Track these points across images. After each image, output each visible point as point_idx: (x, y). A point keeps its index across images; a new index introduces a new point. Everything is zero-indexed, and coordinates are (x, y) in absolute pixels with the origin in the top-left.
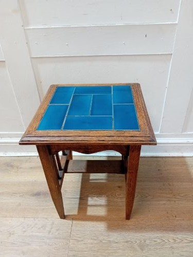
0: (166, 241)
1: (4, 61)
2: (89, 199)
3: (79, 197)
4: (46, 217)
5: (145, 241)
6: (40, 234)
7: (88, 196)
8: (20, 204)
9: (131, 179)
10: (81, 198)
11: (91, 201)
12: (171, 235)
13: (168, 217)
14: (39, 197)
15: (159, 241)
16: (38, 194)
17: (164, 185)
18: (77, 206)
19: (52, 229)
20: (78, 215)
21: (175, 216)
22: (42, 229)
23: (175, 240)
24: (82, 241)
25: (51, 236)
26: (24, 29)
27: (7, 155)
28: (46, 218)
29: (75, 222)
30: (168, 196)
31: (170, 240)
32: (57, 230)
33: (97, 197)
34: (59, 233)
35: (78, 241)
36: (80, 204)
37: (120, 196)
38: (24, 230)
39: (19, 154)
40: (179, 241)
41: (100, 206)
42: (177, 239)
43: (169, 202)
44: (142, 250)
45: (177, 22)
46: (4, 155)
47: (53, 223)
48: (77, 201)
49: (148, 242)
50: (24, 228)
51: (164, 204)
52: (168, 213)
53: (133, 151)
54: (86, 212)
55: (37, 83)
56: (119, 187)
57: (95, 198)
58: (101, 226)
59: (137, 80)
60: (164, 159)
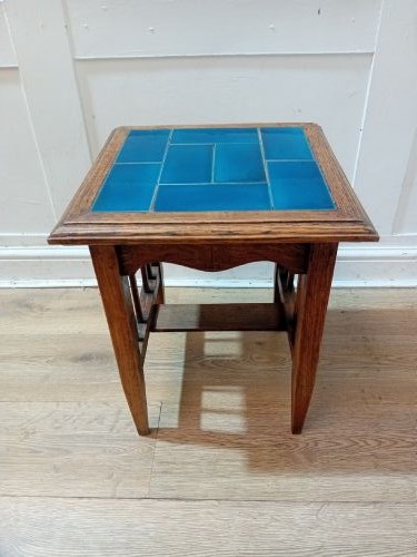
1: (16, 68)
23: (380, 443)
27: (17, 285)
39: (43, 283)
46: (13, 285)
59: (300, 111)
60: (353, 291)
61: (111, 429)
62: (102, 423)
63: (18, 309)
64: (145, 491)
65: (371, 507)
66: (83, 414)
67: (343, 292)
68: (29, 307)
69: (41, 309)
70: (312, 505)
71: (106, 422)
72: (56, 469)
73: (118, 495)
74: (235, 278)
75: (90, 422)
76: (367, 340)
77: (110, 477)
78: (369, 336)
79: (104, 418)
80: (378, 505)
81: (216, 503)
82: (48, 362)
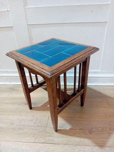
0: (105, 129)
1: (13, 27)
5: (92, 129)
6: (29, 124)
8: (18, 109)
13: (106, 117)
15: (100, 129)
17: (103, 100)
19: (36, 121)
21: (111, 117)
22: (30, 122)
23: (111, 129)
25: (36, 125)
27: (11, 84)
28: (33, 116)
29: (50, 118)
30: (106, 106)
31: (108, 129)
32: (39, 122)
34: (40, 124)
35: (52, 128)
37: (77, 105)
38: (20, 122)
40: (113, 129)
43: (106, 109)
44: (91, 134)
45: (110, 3)
46: (10, 84)
47: (37, 119)
49: (94, 130)
50: (20, 121)
51: (104, 110)
52: (106, 115)
55: (30, 40)
56: (76, 101)
59: (87, 37)
60: (103, 87)
61: (35, 123)
62: (32, 122)
63: (11, 90)
64: (43, 141)
65: (108, 148)
66: (27, 119)
67: (100, 87)
68: (14, 90)
69: (17, 90)
70: (91, 146)
71: (33, 121)
72: (19, 134)
73: (36, 142)
74: (69, 82)
75: (29, 121)
76: (107, 100)
77: (34, 137)
78: (108, 99)
79: (33, 120)
80: (110, 147)
81: (63, 145)
82: (18, 105)
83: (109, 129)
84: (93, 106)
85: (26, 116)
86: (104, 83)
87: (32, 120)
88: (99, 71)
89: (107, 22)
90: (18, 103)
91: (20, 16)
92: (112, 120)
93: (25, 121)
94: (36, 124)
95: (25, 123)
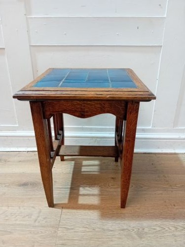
0: (167, 229)
1: (4, 49)
2: (81, 189)
3: (69, 187)
4: (32, 205)
5: (143, 229)
6: (24, 223)
7: (79, 186)
9: (128, 150)
10: (72, 188)
11: (82, 191)
12: (172, 223)
13: (166, 206)
14: (26, 187)
15: (158, 229)
16: (25, 185)
17: (159, 177)
18: (67, 195)
19: (38, 217)
20: (68, 203)
21: (174, 205)
22: (27, 217)
24: (73, 229)
25: (37, 224)
26: (27, 18)
28: (33, 207)
29: (64, 210)
30: (165, 186)
31: (171, 228)
32: (44, 218)
33: (89, 187)
34: (46, 222)
35: (68, 229)
36: (70, 193)
37: (114, 187)
38: (7, 218)
40: (180, 228)
41: (93, 195)
42: (178, 227)
43: (166, 192)
44: (141, 238)
45: (165, 16)
47: (40, 212)
48: (68, 191)
49: (146, 230)
50: (7, 216)
51: (161, 194)
52: (165, 202)
53: (131, 113)
54: (77, 201)
55: (33, 72)
56: (113, 178)
57: (87, 188)
58: (94, 215)
60: (156, 155)
61: (35, 221)
62: (30, 218)
66: (21, 213)
67: (152, 155)
71: (33, 217)
75: (24, 217)
79: (32, 215)
82: (6, 186)
83: (173, 229)
84: (142, 187)
85: (19, 207)
86: (159, 148)
87: (30, 215)
88: (150, 128)
89: (161, 46)
90: (5, 184)
91: (17, 31)
92: (177, 211)
93: (16, 216)
94: (37, 222)
95: (16, 220)
